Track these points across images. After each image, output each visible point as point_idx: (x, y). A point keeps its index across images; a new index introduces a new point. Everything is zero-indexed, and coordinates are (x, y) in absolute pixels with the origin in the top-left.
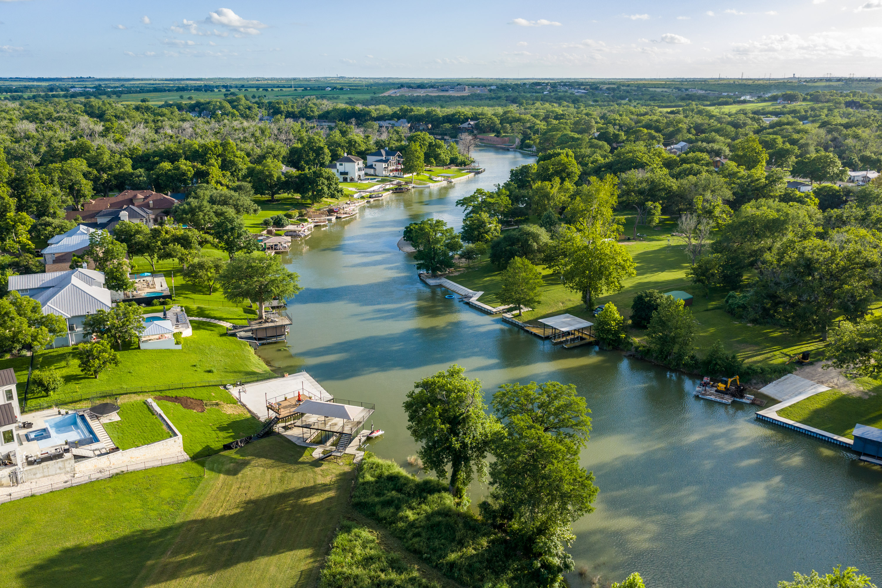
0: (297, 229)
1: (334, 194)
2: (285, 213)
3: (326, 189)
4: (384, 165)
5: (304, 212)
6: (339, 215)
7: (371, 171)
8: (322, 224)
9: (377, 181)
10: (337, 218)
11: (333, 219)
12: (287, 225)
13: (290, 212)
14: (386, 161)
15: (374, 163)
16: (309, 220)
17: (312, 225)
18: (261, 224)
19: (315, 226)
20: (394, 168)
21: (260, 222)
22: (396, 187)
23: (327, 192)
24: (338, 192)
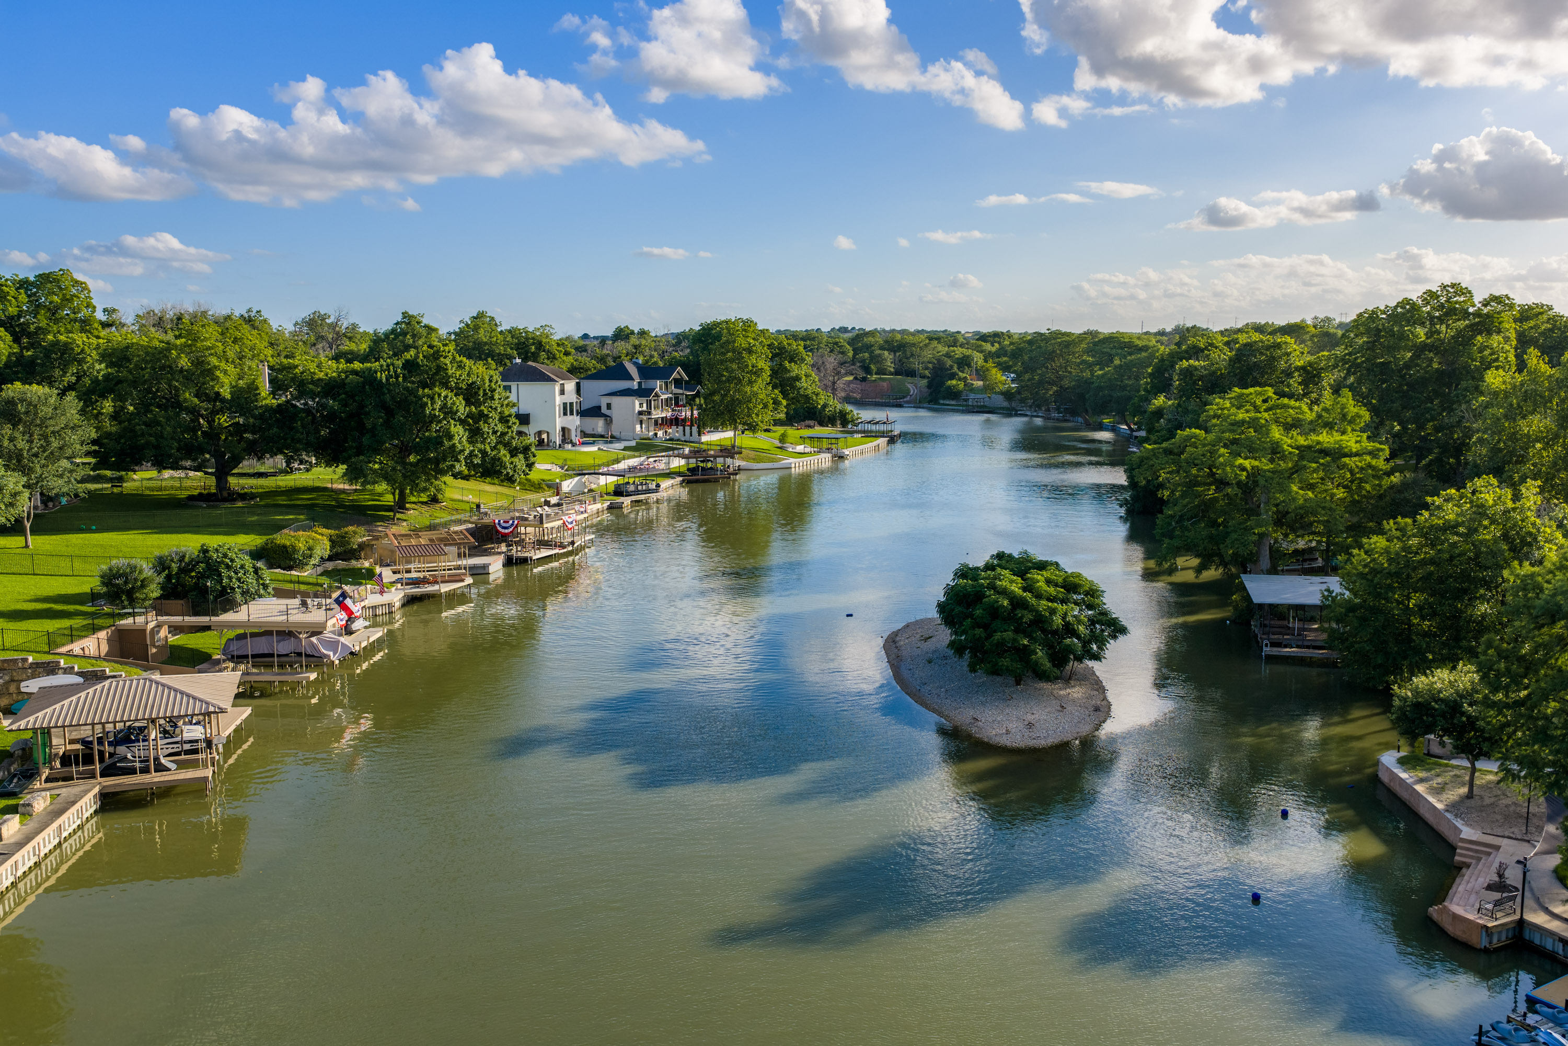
0: (298, 617)
1: (497, 460)
2: (253, 540)
3: (459, 432)
4: (637, 404)
5: (359, 535)
6: (516, 552)
7: (599, 425)
8: (445, 588)
9: (625, 449)
10: (510, 562)
11: (496, 566)
12: (249, 596)
13: (283, 538)
14: (642, 393)
15: (604, 402)
16: (387, 574)
17: (396, 596)
18: (93, 597)
19: (410, 601)
20: (668, 414)
21: (86, 589)
22: (693, 463)
23: (468, 448)
24: (513, 452)
